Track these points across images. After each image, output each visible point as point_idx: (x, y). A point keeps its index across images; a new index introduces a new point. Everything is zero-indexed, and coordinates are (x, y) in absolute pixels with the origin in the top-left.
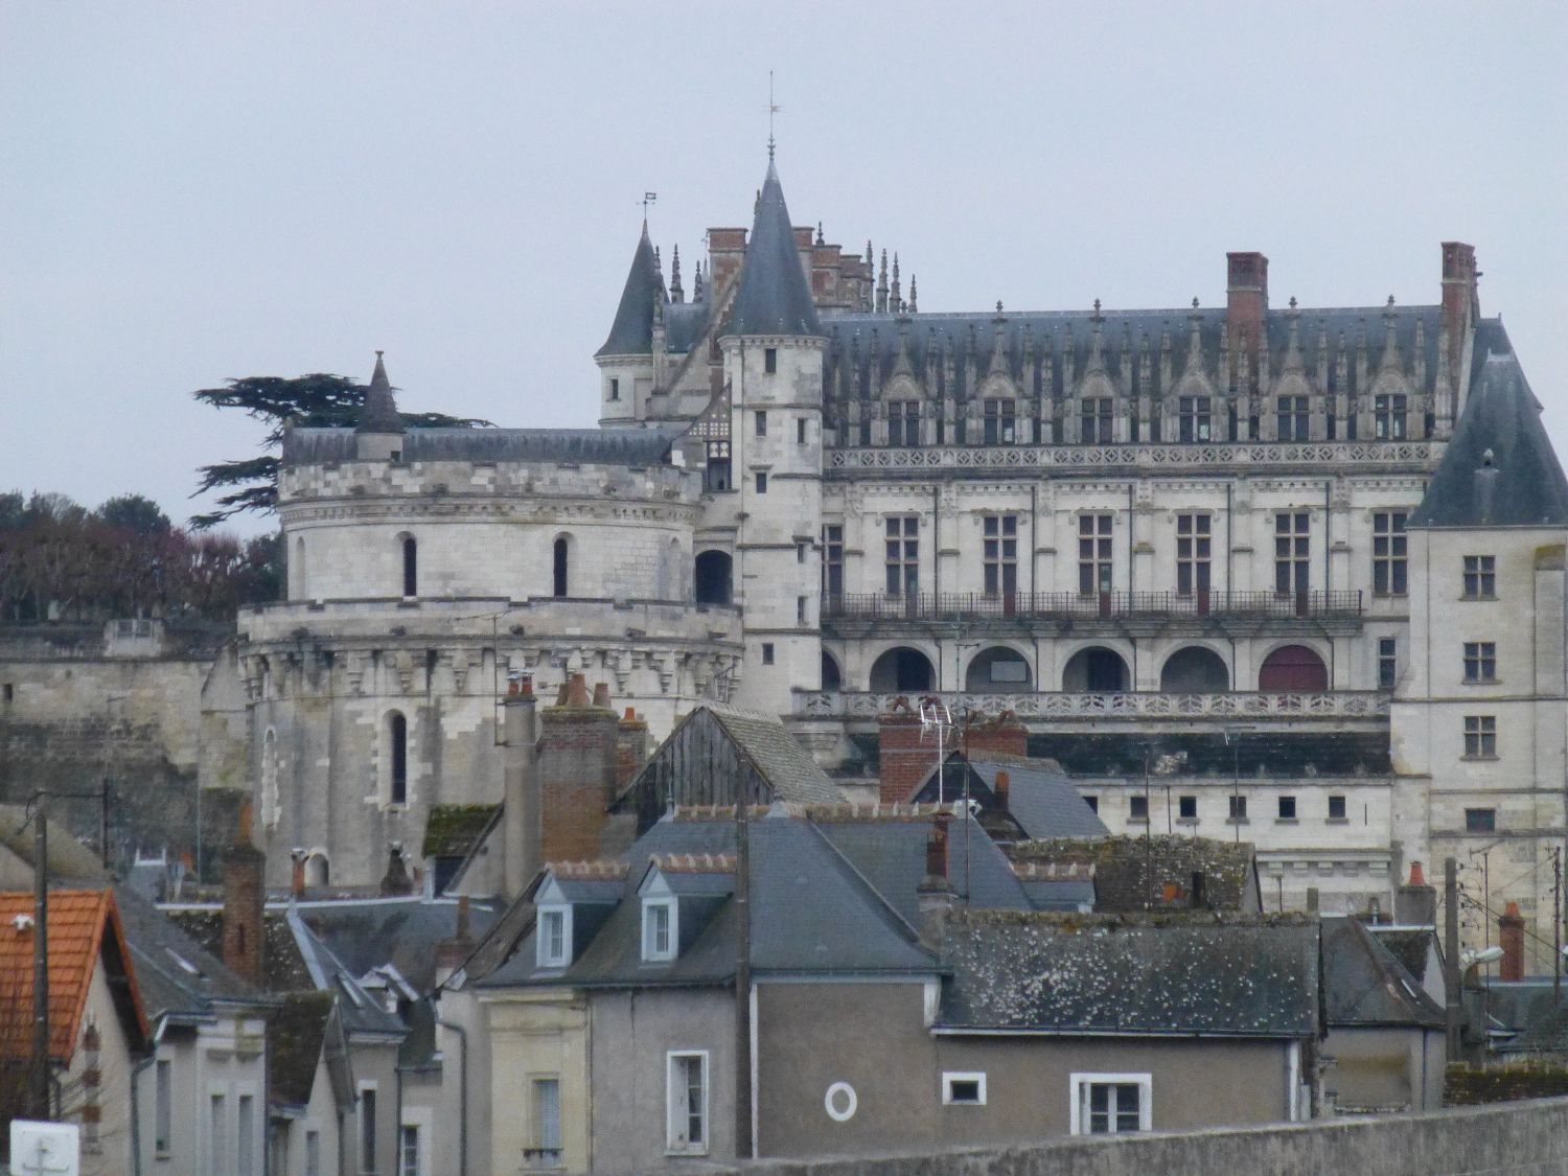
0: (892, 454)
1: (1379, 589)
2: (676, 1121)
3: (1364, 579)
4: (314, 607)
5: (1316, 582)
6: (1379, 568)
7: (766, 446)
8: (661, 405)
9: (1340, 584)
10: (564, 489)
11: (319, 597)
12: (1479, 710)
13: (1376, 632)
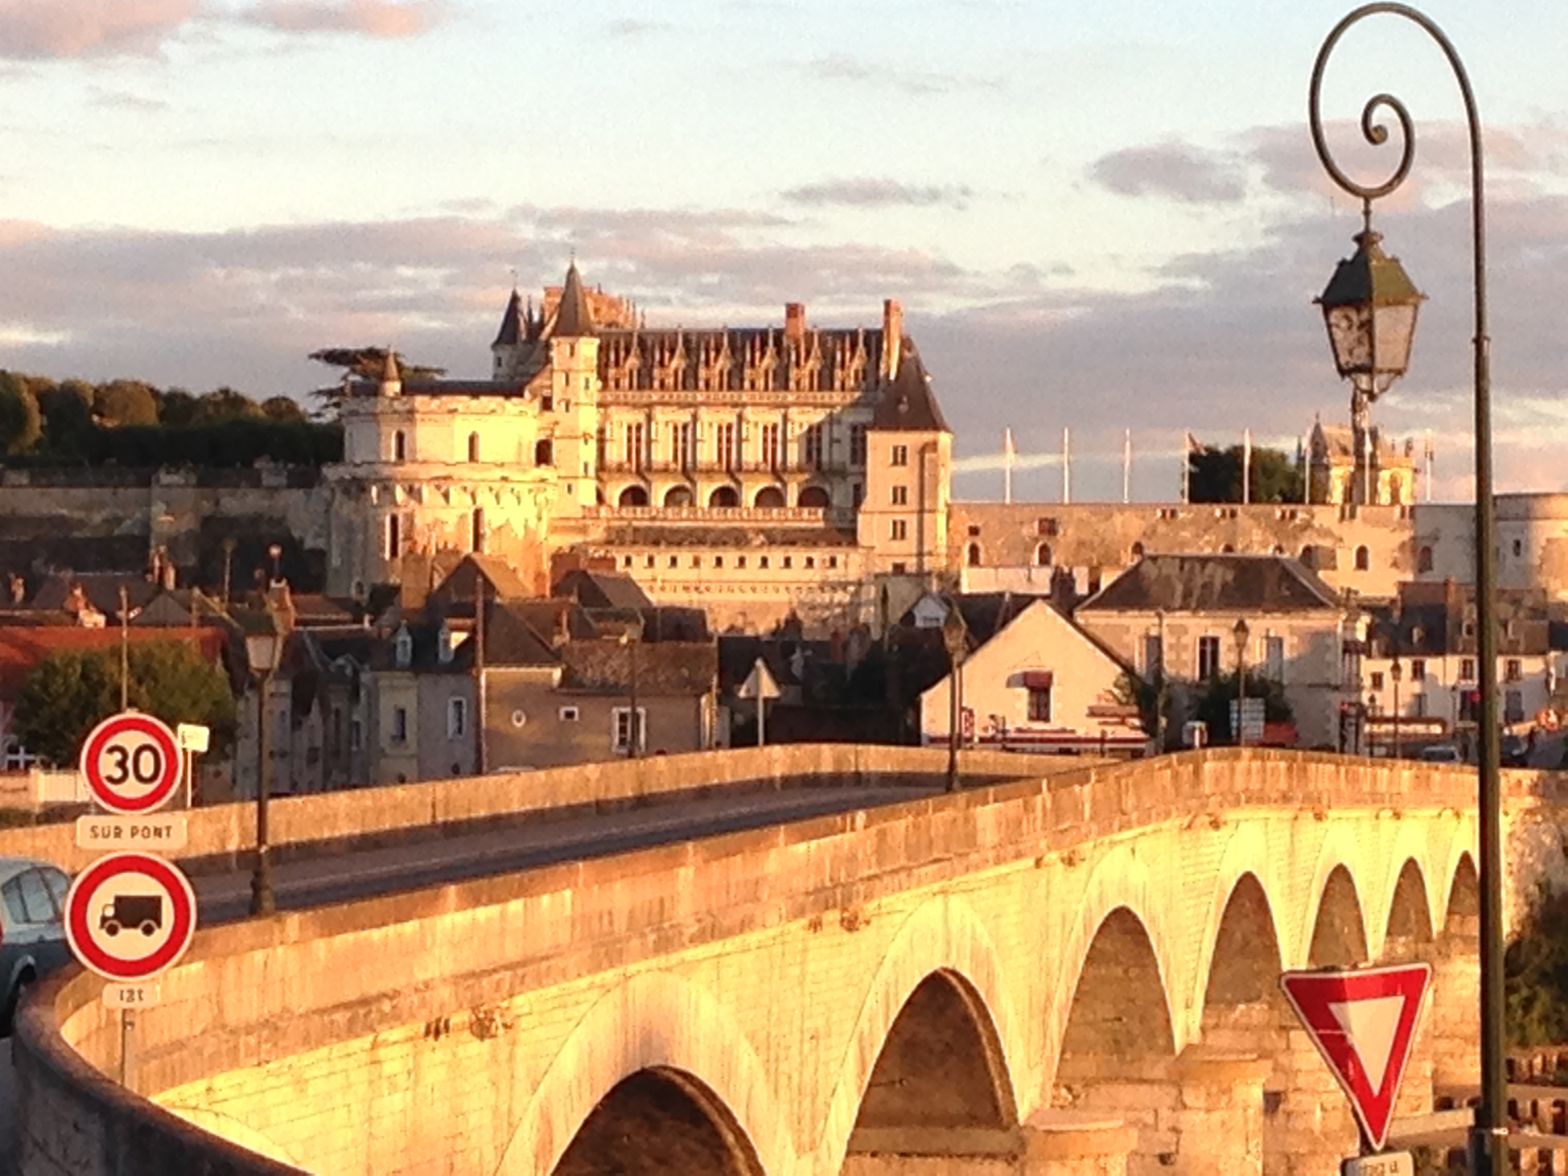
0: (630, 394)
1: (854, 461)
2: (452, 726)
3: (847, 457)
4: (357, 466)
5: (825, 458)
6: (854, 451)
7: (570, 390)
8: (521, 368)
9: (836, 457)
10: (473, 410)
11: (358, 461)
12: (899, 518)
13: (852, 480)
